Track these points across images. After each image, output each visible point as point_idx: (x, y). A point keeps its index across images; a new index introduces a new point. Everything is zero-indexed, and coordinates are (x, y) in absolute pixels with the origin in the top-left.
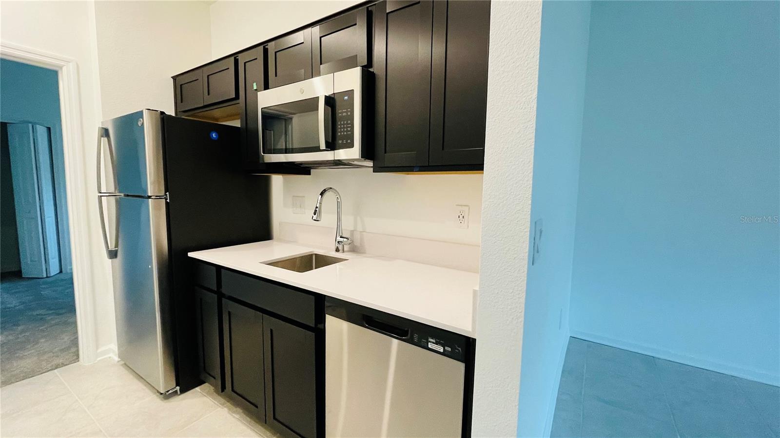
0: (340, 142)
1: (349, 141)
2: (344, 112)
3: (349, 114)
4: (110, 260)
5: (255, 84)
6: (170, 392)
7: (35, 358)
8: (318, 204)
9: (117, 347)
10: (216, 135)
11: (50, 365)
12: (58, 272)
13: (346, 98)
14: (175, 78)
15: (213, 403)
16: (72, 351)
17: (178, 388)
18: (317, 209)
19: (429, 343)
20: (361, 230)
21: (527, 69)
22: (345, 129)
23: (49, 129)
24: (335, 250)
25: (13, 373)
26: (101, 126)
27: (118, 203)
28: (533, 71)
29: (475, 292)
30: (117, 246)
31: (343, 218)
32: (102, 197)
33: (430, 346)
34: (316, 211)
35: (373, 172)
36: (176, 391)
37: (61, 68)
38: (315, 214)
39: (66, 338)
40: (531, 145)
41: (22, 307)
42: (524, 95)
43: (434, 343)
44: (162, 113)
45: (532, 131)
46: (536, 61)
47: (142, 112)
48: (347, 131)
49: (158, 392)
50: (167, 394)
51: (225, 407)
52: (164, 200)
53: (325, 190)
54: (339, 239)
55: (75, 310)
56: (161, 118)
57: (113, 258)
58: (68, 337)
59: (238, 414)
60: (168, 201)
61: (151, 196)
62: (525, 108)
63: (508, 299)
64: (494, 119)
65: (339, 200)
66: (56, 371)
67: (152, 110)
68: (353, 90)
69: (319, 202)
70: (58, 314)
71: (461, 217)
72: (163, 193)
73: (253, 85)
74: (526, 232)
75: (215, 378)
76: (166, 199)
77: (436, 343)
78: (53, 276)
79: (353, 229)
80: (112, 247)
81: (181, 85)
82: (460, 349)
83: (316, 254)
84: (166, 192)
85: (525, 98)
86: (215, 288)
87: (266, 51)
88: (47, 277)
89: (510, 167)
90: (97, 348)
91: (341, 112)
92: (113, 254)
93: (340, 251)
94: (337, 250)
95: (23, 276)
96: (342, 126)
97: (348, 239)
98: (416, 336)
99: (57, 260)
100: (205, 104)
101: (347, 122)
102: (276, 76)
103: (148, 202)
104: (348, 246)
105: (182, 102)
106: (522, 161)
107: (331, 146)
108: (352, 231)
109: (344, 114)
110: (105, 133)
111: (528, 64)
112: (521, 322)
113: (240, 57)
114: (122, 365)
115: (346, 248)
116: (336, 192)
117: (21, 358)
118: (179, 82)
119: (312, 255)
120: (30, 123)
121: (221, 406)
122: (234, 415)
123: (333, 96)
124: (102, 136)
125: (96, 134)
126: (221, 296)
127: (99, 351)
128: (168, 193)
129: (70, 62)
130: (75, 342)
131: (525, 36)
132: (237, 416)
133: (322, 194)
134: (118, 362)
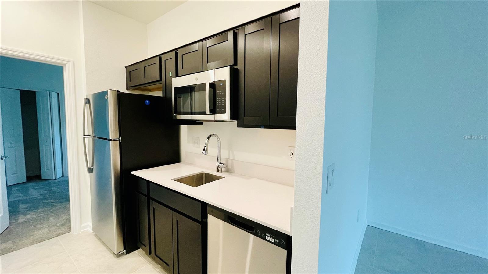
0: (218, 109)
1: (223, 109)
2: (220, 92)
3: (223, 93)
4: (89, 174)
5: (170, 73)
6: (120, 253)
7: (46, 230)
8: (206, 144)
9: (91, 224)
10: (148, 102)
11: (55, 234)
12: (62, 176)
13: (221, 84)
14: (126, 67)
15: (144, 261)
16: (67, 225)
17: (125, 251)
18: (205, 147)
19: (266, 236)
20: (232, 159)
21: (320, 80)
22: (221, 102)
23: (58, 94)
24: (216, 171)
25: (35, 238)
26: (85, 98)
27: (94, 141)
28: (323, 81)
29: (292, 208)
30: (93, 166)
31: (221, 151)
32: (86, 138)
33: (267, 238)
34: (205, 148)
35: (238, 127)
36: (124, 253)
37: (65, 65)
38: (204, 150)
39: (64, 217)
40: (323, 124)
41: (41, 197)
42: (318, 95)
43: (269, 237)
44: (118, 91)
45: (323, 116)
46: (325, 75)
47: (107, 91)
48: (222, 103)
49: (113, 253)
50: (119, 254)
51: (151, 264)
52: (119, 141)
53: (210, 136)
54: (219, 164)
55: (69, 201)
56: (118, 94)
57: (91, 173)
58: (65, 217)
59: (158, 268)
60: (121, 141)
61: (111, 139)
62: (319, 102)
63: (310, 215)
64: (301, 107)
65: (219, 141)
66: (58, 237)
67: (113, 90)
68: (225, 80)
69: (206, 143)
70: (61, 202)
71: (291, 153)
72: (118, 137)
73: (169, 73)
74: (320, 175)
75: (145, 246)
76: (120, 140)
77: (270, 237)
78: (58, 179)
79: (227, 158)
80: (90, 166)
81: (130, 72)
82: (284, 241)
83: (205, 173)
84: (119, 136)
85: (318, 96)
86: (146, 194)
87: (177, 54)
88: (55, 179)
89: (311, 136)
90: (81, 224)
91: (219, 93)
92: (90, 171)
93: (219, 172)
94: (218, 171)
95: (42, 178)
96: (219, 101)
97: (224, 164)
98: (259, 231)
99: (61, 169)
100: (143, 83)
101: (222, 98)
102: (182, 69)
103: (110, 142)
104: (224, 169)
105: (130, 81)
106: (318, 133)
107: (213, 111)
108: (227, 159)
109: (220, 94)
110: (88, 101)
111: (320, 76)
112: (318, 229)
113: (162, 56)
114: (94, 235)
115: (223, 170)
116: (217, 136)
117: (40, 229)
118: (129, 70)
119: (203, 174)
120: (48, 91)
121: (148, 263)
122: (156, 269)
123: (214, 83)
124: (86, 103)
125: (83, 102)
126: (149, 198)
127: (82, 226)
128: (121, 137)
129: (70, 62)
130: (69, 220)
131: (318, 60)
132: (158, 270)
133: (208, 138)
134: (92, 233)
